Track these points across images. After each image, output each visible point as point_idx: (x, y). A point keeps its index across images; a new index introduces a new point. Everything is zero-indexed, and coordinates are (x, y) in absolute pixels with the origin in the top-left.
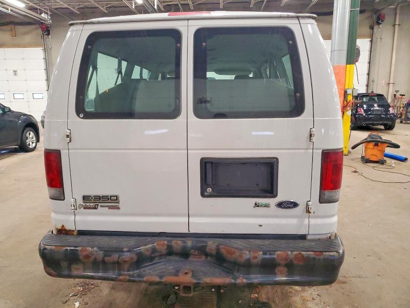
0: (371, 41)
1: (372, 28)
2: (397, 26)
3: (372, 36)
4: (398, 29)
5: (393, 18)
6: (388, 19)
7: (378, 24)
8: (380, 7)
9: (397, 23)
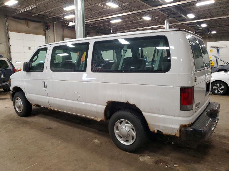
0: (46, 37)
1: (45, 31)
2: (55, 32)
3: (45, 35)
4: (56, 33)
5: (53, 27)
6: (51, 27)
7: (47, 29)
8: (48, 22)
9: (55, 30)
